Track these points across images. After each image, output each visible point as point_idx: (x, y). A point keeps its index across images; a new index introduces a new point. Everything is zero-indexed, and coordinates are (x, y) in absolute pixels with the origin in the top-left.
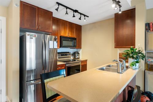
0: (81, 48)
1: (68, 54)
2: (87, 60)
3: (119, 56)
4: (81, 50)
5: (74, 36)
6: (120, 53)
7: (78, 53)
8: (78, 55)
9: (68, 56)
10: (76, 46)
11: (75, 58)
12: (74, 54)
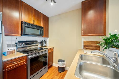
0: (48, 37)
1: (34, 42)
2: (53, 48)
3: (84, 44)
4: (48, 39)
5: (41, 25)
6: (84, 41)
7: (46, 42)
8: (45, 44)
9: (34, 45)
10: (43, 34)
11: (42, 46)
12: (42, 42)
